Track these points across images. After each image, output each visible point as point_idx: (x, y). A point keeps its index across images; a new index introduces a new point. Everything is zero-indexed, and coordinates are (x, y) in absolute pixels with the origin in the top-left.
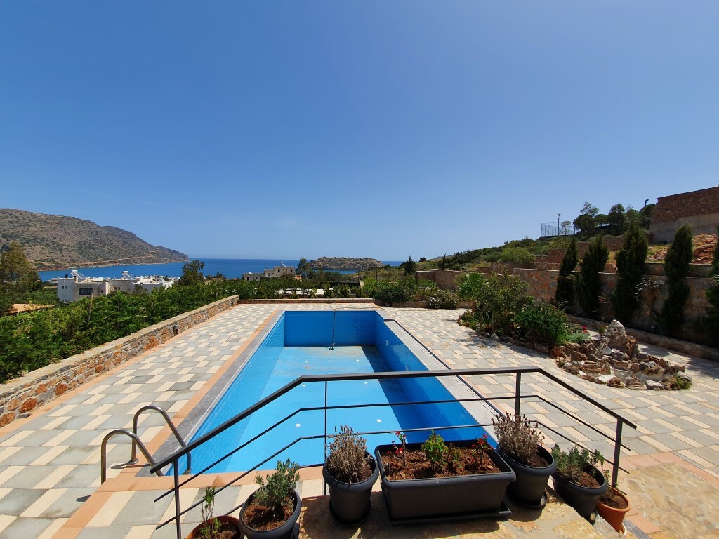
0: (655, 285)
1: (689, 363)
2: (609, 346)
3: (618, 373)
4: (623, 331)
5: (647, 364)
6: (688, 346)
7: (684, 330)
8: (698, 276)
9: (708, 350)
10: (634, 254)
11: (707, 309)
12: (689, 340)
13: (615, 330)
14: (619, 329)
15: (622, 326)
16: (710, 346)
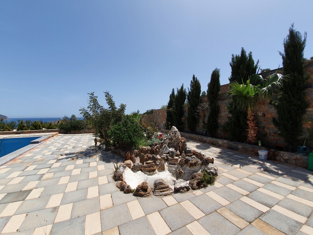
0: (204, 107)
1: (220, 153)
2: (168, 146)
3: (170, 168)
4: (179, 133)
5: (189, 158)
6: (220, 142)
7: (219, 132)
8: (224, 100)
9: (231, 143)
10: (194, 92)
11: (228, 117)
12: (221, 138)
13: (173, 134)
14: (175, 132)
15: (177, 130)
16: (231, 140)
